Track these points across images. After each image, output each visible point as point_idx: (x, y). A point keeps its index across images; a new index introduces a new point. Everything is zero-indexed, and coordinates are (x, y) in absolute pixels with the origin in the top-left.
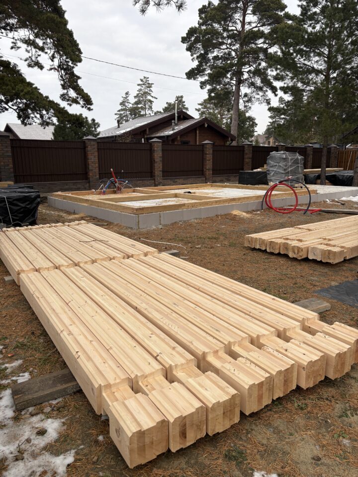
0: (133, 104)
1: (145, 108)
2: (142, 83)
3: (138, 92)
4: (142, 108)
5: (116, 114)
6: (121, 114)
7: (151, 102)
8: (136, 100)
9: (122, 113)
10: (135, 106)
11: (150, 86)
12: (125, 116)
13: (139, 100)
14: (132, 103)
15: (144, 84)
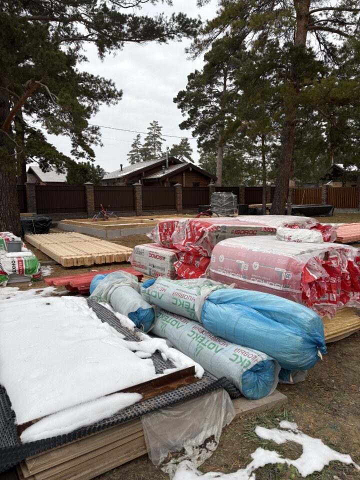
0: (143, 146)
1: (155, 149)
2: (151, 126)
3: (148, 135)
4: (151, 149)
5: (128, 155)
6: (133, 155)
7: (160, 143)
8: (146, 142)
9: (134, 153)
10: (146, 147)
11: (159, 129)
12: (136, 157)
13: (149, 142)
14: (143, 144)
15: (153, 128)
